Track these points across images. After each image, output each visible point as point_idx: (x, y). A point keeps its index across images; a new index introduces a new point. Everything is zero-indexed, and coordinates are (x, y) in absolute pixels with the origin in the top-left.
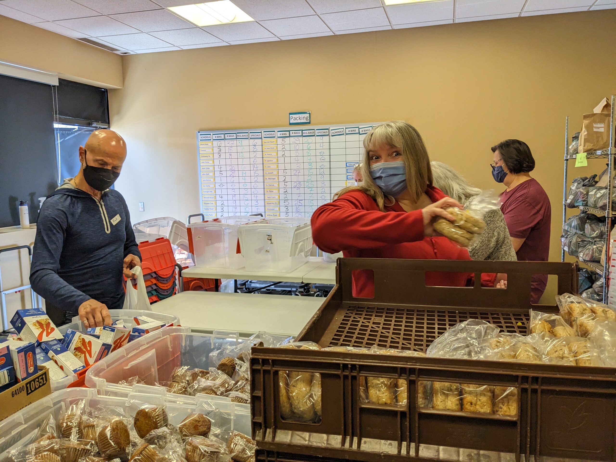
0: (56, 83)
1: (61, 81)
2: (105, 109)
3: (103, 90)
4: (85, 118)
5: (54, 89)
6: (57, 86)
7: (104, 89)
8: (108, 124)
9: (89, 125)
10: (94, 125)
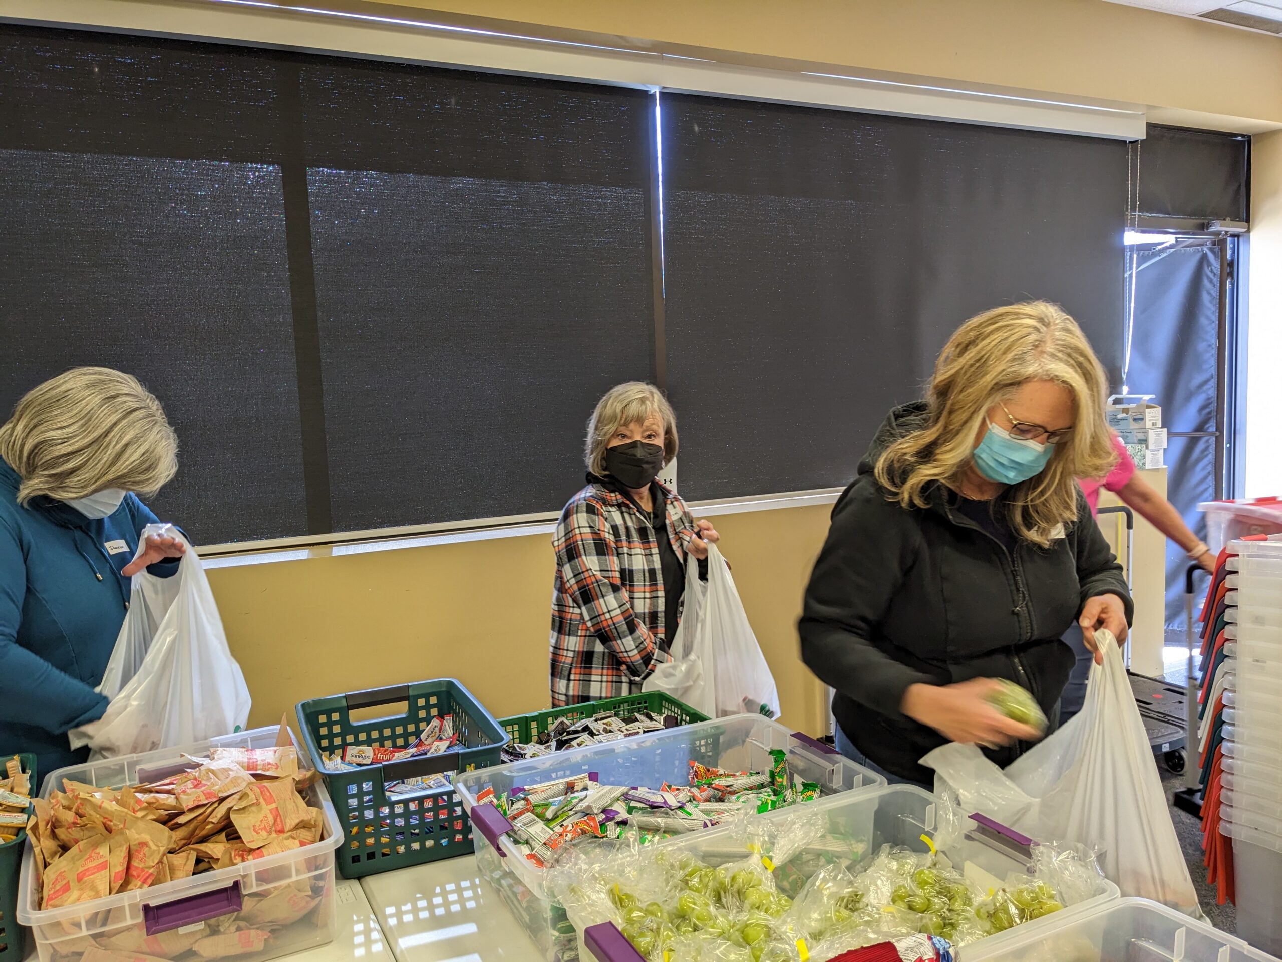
0: (1140, 134)
1: (1150, 126)
2: (1240, 186)
3: (1240, 138)
4: (1192, 214)
5: (1135, 151)
6: (1142, 141)
7: (1243, 136)
8: (1246, 224)
9: (1203, 228)
10: (1212, 229)
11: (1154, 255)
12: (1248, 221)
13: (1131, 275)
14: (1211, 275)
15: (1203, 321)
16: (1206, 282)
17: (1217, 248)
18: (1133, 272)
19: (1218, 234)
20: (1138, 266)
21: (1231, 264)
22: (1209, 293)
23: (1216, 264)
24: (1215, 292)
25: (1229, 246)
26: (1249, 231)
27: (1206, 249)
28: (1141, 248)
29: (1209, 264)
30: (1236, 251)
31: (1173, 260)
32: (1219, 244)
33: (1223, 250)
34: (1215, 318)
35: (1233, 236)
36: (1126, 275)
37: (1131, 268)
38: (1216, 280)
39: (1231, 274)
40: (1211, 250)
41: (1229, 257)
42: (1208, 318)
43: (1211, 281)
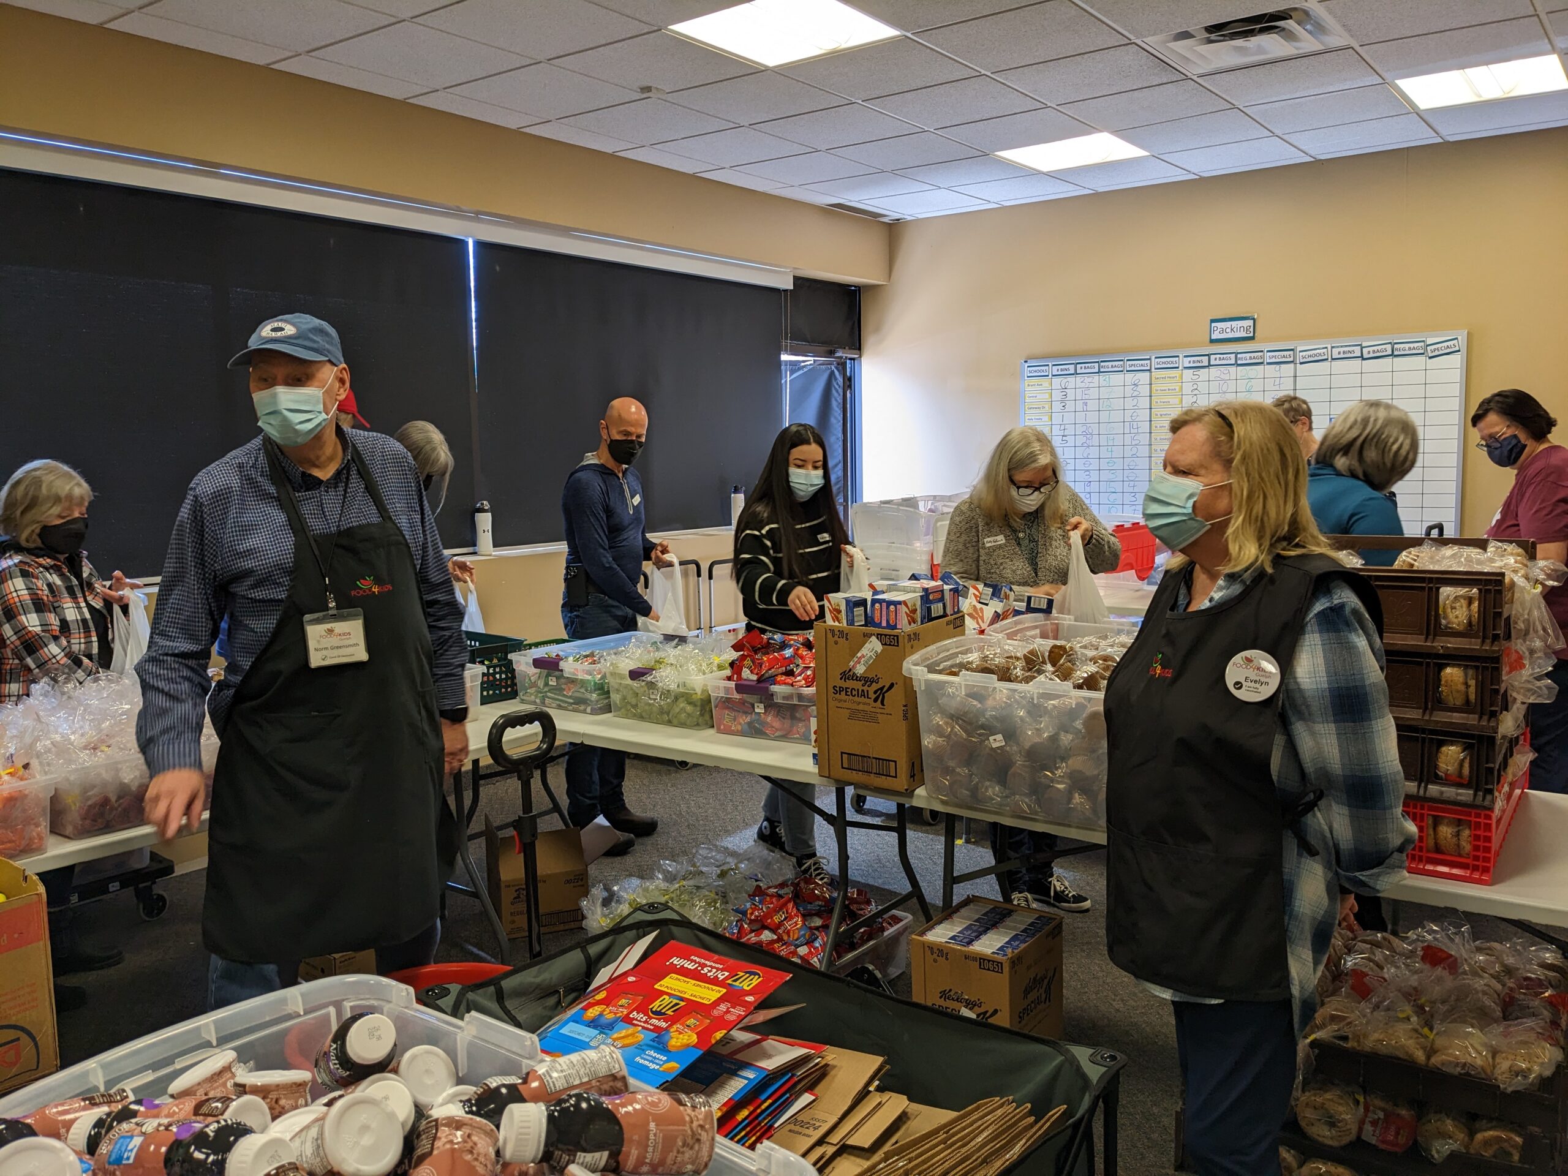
0: (789, 285)
1: (797, 280)
3: (853, 288)
4: (824, 342)
5: (786, 297)
6: (791, 290)
7: (855, 287)
8: (858, 352)
9: (831, 353)
10: (837, 355)
11: (799, 369)
12: (860, 349)
13: (786, 381)
14: (837, 387)
15: (833, 420)
16: (834, 392)
17: (840, 367)
18: (787, 379)
19: (841, 357)
20: (790, 376)
21: (850, 379)
22: (836, 400)
23: (840, 380)
24: (840, 400)
25: (848, 366)
26: (860, 357)
27: (833, 367)
28: (792, 363)
29: (836, 379)
30: (853, 369)
31: (813, 372)
32: (842, 365)
33: (845, 368)
34: (840, 418)
35: (851, 359)
36: (783, 381)
37: (786, 377)
38: (841, 391)
39: (850, 387)
40: (836, 368)
41: (848, 374)
42: (836, 418)
43: (837, 391)
